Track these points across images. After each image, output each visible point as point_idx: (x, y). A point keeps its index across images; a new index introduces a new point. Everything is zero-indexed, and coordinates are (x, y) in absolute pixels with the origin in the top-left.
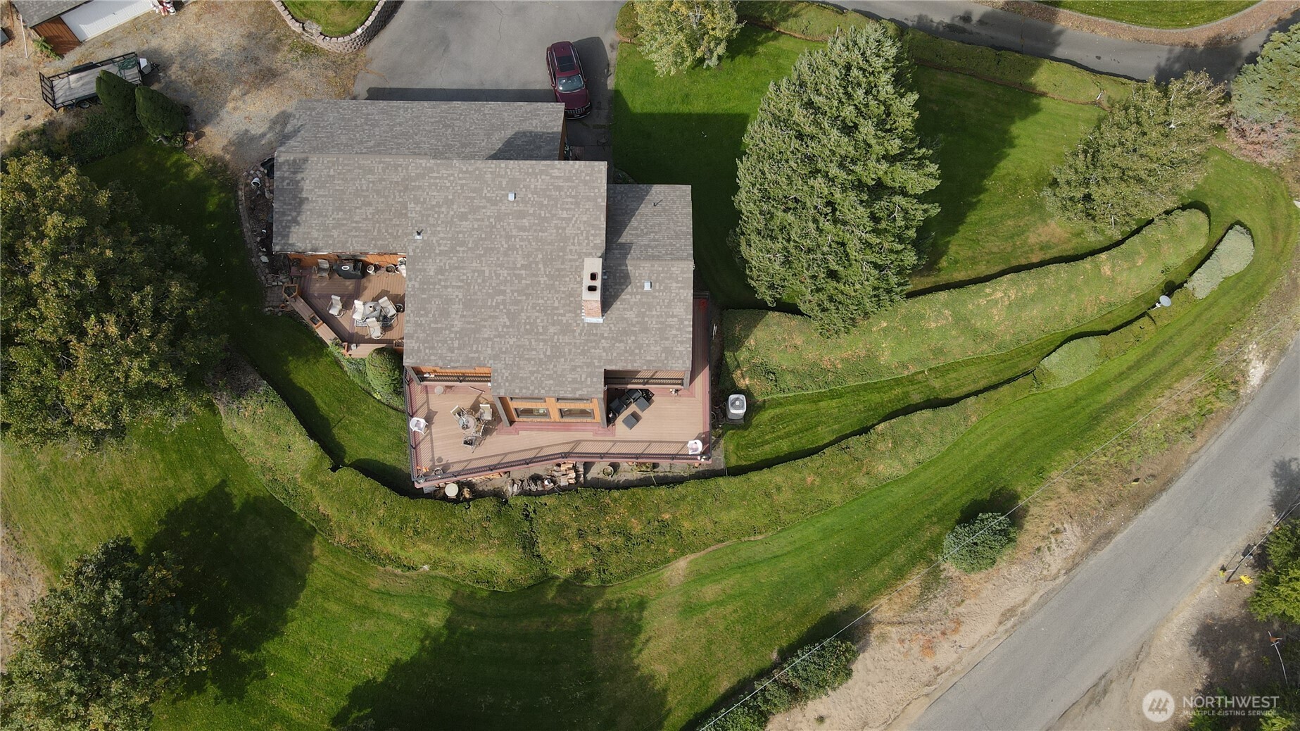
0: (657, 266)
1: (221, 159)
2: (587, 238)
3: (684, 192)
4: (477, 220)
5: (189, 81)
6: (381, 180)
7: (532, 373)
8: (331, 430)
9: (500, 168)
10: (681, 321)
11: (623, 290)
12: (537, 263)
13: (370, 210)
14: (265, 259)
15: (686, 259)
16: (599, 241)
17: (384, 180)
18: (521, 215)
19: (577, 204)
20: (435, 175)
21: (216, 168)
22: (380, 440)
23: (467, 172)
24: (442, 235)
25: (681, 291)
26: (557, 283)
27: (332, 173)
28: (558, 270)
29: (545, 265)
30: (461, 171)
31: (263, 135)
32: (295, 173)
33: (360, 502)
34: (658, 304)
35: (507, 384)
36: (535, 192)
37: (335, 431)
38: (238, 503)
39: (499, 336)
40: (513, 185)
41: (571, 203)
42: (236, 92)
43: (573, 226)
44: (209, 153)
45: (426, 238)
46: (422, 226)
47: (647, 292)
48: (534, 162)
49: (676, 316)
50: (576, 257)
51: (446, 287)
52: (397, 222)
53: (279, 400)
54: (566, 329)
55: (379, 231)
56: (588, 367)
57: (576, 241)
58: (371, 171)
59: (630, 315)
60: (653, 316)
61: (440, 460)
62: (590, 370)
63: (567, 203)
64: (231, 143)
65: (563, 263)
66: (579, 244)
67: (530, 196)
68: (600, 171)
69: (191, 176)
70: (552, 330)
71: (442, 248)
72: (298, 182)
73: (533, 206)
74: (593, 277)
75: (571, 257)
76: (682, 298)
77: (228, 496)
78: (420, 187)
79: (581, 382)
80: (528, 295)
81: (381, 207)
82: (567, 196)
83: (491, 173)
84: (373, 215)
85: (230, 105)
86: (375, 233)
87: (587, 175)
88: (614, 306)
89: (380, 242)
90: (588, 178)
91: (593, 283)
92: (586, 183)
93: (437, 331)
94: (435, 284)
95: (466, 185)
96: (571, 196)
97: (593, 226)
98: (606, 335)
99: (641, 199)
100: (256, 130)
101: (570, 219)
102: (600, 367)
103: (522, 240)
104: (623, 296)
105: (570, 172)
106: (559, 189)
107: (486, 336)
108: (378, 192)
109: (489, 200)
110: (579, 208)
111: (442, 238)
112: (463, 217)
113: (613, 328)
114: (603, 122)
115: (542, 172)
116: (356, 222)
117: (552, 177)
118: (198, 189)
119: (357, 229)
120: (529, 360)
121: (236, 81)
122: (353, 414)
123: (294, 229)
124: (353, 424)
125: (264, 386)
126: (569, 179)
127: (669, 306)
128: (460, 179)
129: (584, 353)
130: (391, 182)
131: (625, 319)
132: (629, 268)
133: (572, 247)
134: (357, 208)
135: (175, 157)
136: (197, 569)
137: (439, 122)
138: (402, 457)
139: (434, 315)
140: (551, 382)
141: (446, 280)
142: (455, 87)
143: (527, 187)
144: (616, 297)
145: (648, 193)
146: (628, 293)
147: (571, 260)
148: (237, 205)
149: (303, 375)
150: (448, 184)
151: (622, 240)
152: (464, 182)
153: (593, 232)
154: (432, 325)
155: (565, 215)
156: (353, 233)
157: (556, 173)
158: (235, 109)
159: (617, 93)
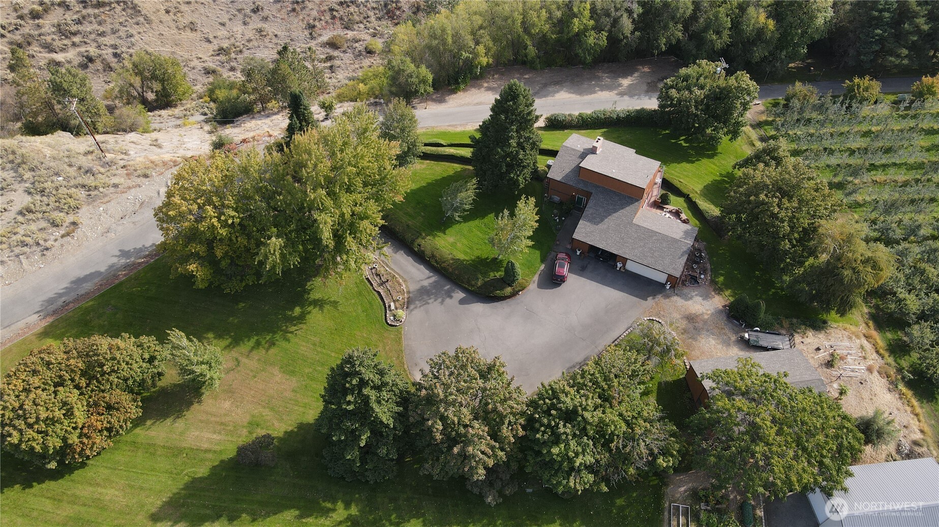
9: (615, 177)
21: (719, 291)
64: (711, 298)
67: (608, 170)
83: (618, 177)
100: (699, 299)
106: (597, 167)
109: (622, 174)
152: (628, 179)
159: (542, 261)
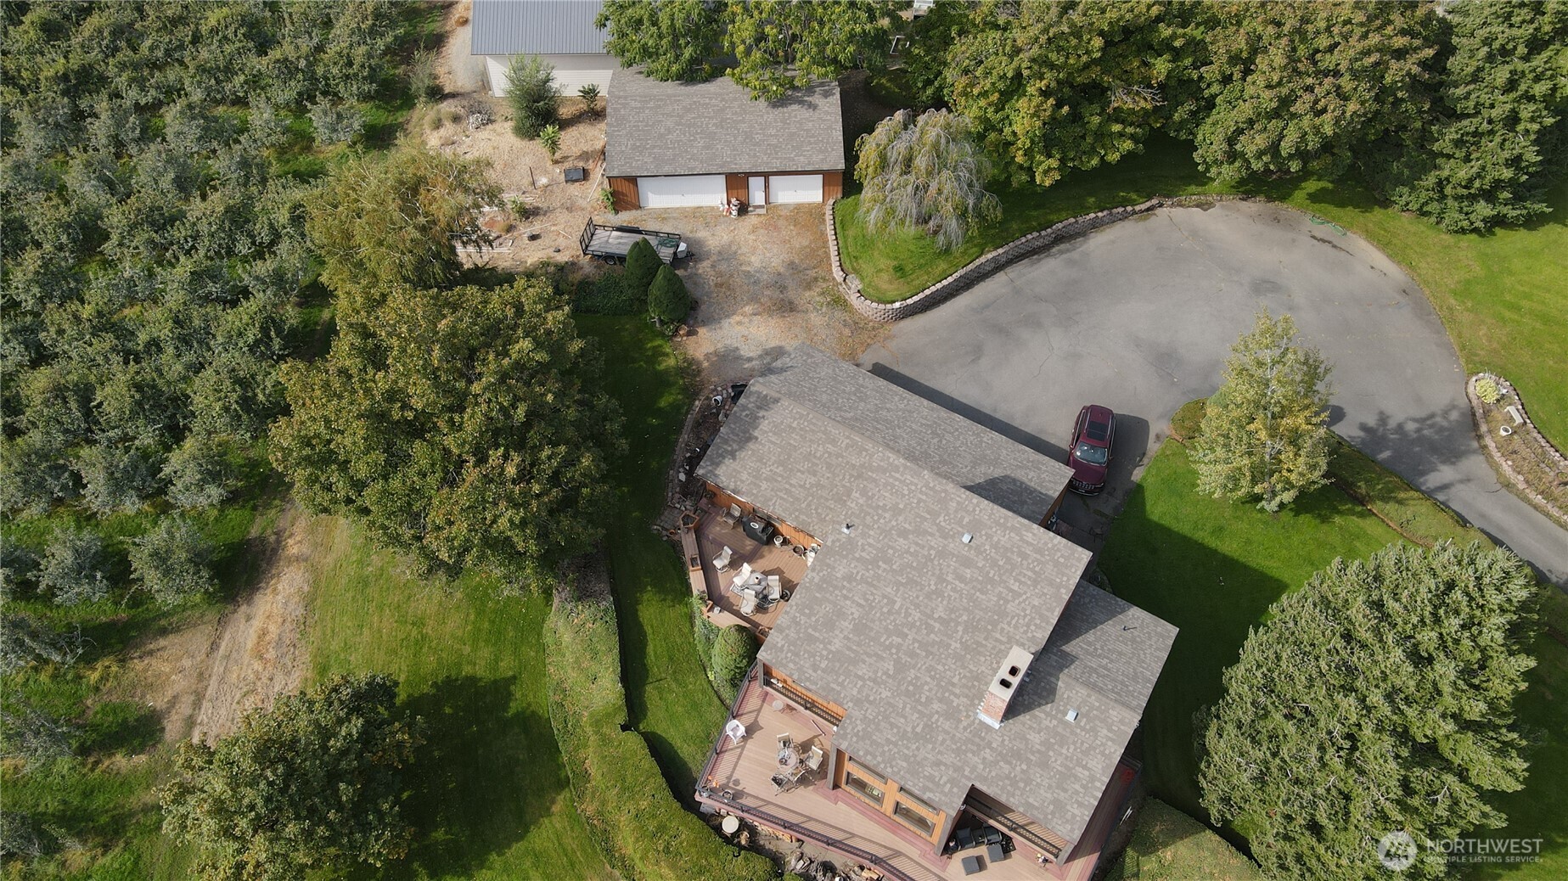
0: (1094, 699)
1: (699, 363)
2: (1028, 626)
3: (1168, 632)
4: (917, 544)
5: (712, 280)
6: (838, 456)
7: (888, 741)
8: (644, 685)
9: (971, 502)
10: (1092, 779)
11: (1040, 705)
12: (958, 624)
13: (813, 480)
14: (682, 477)
15: (1133, 709)
16: (1039, 635)
17: (842, 457)
18: (967, 562)
19: (1035, 583)
20: (897, 475)
21: (689, 370)
22: (688, 724)
23: (931, 489)
24: (871, 541)
25: (1110, 743)
26: (969, 656)
27: (794, 425)
28: (978, 644)
29: (965, 631)
30: (927, 485)
31: (750, 360)
32: (760, 408)
33: (629, 780)
34: (1074, 743)
35: (855, 739)
36: (995, 546)
37: (649, 688)
38: (514, 708)
39: (874, 681)
40: (975, 527)
41: (1030, 578)
42: (748, 309)
43: (1020, 603)
44: (691, 352)
45: (852, 535)
46: (856, 521)
47: (1067, 723)
48: (1010, 514)
49: (1089, 769)
50: (1004, 639)
51: (846, 597)
52: (831, 504)
53: (613, 624)
54: (952, 714)
55: (809, 505)
56: (955, 771)
57: (1014, 622)
58: (834, 442)
59: (1035, 739)
60: (1061, 754)
61: (737, 782)
62: (955, 775)
63: (1025, 575)
64: (716, 353)
65: (986, 639)
66: (1016, 627)
67: (987, 547)
68: (1079, 560)
69: (662, 367)
70: (936, 706)
71: (864, 554)
72: (757, 418)
73: (985, 559)
74: (1014, 671)
75: (998, 636)
76: (1107, 752)
77: (510, 695)
78: (875, 480)
79: (937, 785)
80: (929, 653)
81: (823, 481)
82: (1028, 569)
83: (958, 503)
84: (812, 485)
85: (737, 318)
86: (803, 506)
87: (1062, 556)
88: (1021, 718)
89: (803, 517)
90: (1062, 560)
91: (1009, 678)
92: (1056, 564)
93: (811, 639)
94: (836, 587)
95: (925, 501)
96: (1032, 570)
97: (1041, 616)
98: (994, 745)
99: (1112, 614)
100: (746, 351)
101: (1020, 595)
102: (969, 779)
103: (954, 590)
104: (1037, 712)
105: (1046, 544)
106: (1024, 556)
107: (860, 673)
108: (829, 466)
109: (940, 529)
110: (1035, 587)
111: (870, 545)
112: (904, 533)
113: (1006, 743)
114: (1108, 511)
115: (1013, 529)
116: (791, 485)
117: (1022, 540)
118: (662, 381)
119: (788, 492)
120: (892, 725)
121: (754, 299)
122: (676, 680)
123: (728, 461)
124: (671, 691)
125: (608, 602)
126: (1039, 551)
127: (1086, 753)
128: (921, 492)
129: (958, 752)
130: (848, 463)
131: (1027, 740)
132: (1060, 683)
133: (1006, 626)
134: (799, 471)
135: (658, 342)
136: (436, 753)
137: (930, 426)
138: (699, 757)
139: (817, 621)
140: (905, 764)
141: (850, 590)
142: (964, 401)
143: (989, 537)
144: (1028, 708)
145: (1123, 611)
146: (1045, 712)
147: (997, 640)
148: (687, 412)
149: (651, 612)
150: (906, 492)
151: (1066, 648)
152: (924, 497)
153: (1038, 622)
154: (810, 630)
155: (1015, 587)
156: (781, 494)
157: (1029, 537)
158: (740, 323)
159: (1139, 488)
